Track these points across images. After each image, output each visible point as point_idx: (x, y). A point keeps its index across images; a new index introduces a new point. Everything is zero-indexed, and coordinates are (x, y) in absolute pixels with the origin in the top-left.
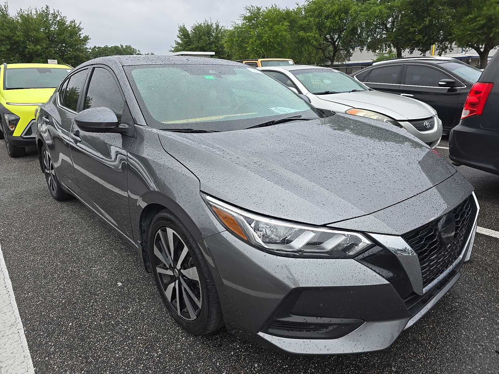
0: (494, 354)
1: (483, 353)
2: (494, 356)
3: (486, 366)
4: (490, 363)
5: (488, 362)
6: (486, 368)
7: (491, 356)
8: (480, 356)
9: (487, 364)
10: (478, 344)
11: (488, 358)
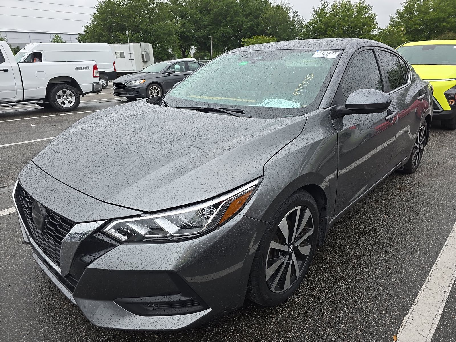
0: (10, 340)
1: (16, 332)
2: (8, 339)
3: (5, 328)
4: (5, 332)
5: (7, 332)
6: (3, 328)
7: (10, 337)
8: (15, 329)
9: (5, 330)
10: (27, 333)
11: (10, 334)
